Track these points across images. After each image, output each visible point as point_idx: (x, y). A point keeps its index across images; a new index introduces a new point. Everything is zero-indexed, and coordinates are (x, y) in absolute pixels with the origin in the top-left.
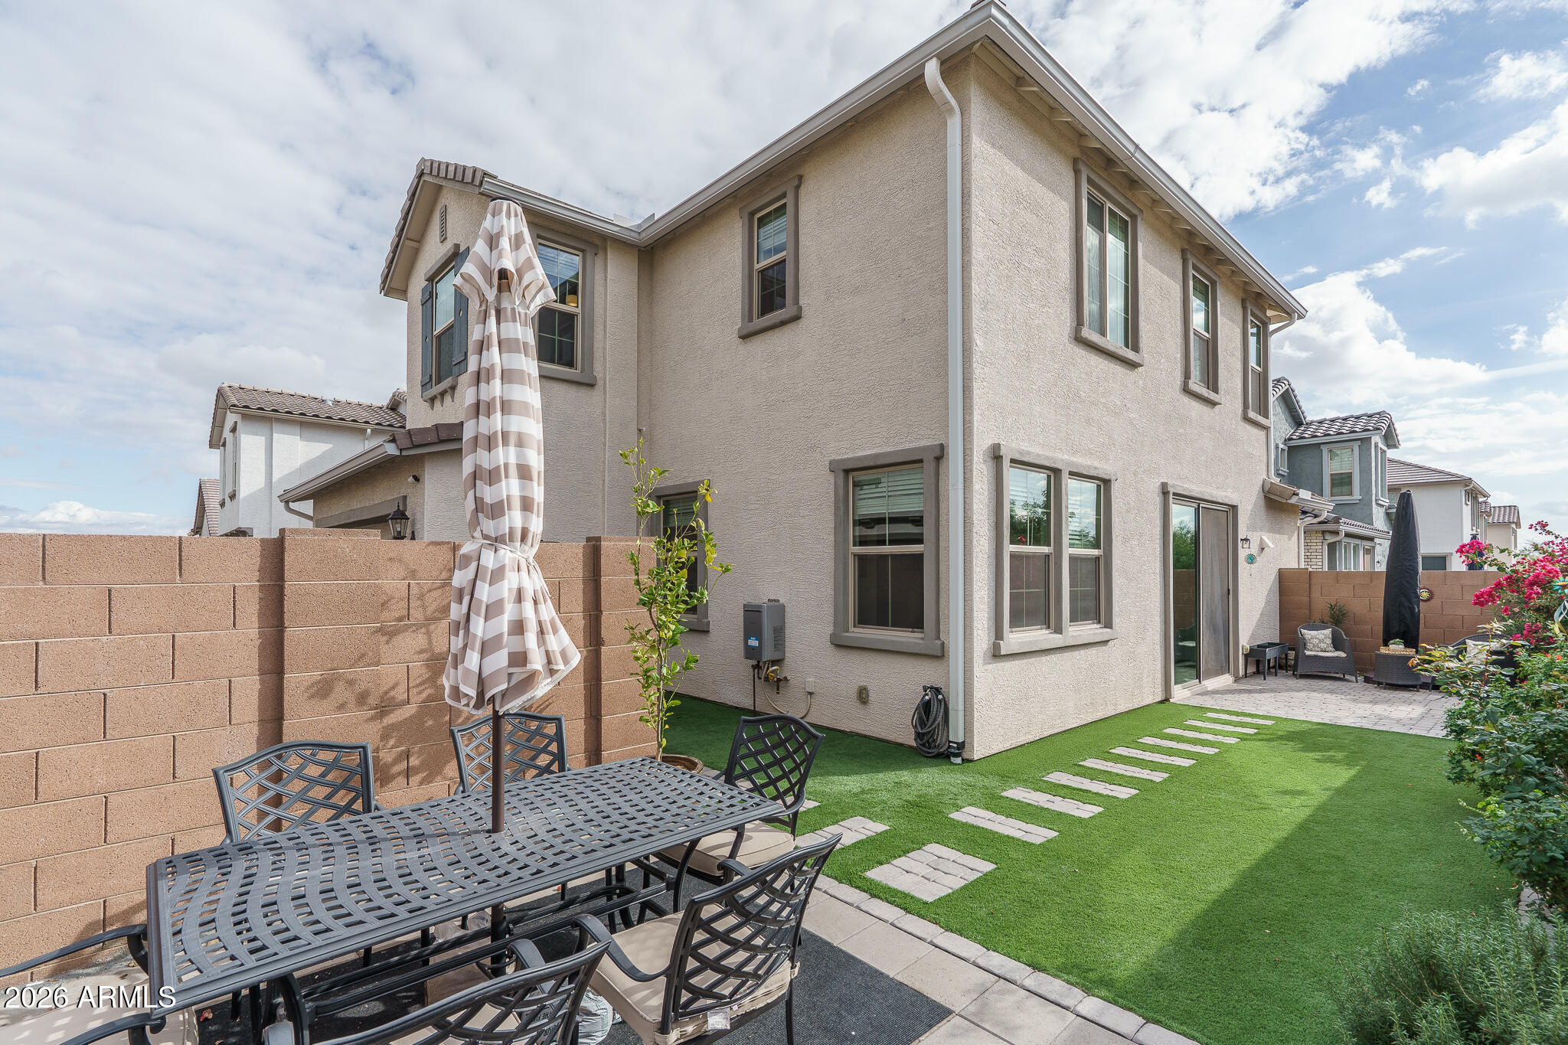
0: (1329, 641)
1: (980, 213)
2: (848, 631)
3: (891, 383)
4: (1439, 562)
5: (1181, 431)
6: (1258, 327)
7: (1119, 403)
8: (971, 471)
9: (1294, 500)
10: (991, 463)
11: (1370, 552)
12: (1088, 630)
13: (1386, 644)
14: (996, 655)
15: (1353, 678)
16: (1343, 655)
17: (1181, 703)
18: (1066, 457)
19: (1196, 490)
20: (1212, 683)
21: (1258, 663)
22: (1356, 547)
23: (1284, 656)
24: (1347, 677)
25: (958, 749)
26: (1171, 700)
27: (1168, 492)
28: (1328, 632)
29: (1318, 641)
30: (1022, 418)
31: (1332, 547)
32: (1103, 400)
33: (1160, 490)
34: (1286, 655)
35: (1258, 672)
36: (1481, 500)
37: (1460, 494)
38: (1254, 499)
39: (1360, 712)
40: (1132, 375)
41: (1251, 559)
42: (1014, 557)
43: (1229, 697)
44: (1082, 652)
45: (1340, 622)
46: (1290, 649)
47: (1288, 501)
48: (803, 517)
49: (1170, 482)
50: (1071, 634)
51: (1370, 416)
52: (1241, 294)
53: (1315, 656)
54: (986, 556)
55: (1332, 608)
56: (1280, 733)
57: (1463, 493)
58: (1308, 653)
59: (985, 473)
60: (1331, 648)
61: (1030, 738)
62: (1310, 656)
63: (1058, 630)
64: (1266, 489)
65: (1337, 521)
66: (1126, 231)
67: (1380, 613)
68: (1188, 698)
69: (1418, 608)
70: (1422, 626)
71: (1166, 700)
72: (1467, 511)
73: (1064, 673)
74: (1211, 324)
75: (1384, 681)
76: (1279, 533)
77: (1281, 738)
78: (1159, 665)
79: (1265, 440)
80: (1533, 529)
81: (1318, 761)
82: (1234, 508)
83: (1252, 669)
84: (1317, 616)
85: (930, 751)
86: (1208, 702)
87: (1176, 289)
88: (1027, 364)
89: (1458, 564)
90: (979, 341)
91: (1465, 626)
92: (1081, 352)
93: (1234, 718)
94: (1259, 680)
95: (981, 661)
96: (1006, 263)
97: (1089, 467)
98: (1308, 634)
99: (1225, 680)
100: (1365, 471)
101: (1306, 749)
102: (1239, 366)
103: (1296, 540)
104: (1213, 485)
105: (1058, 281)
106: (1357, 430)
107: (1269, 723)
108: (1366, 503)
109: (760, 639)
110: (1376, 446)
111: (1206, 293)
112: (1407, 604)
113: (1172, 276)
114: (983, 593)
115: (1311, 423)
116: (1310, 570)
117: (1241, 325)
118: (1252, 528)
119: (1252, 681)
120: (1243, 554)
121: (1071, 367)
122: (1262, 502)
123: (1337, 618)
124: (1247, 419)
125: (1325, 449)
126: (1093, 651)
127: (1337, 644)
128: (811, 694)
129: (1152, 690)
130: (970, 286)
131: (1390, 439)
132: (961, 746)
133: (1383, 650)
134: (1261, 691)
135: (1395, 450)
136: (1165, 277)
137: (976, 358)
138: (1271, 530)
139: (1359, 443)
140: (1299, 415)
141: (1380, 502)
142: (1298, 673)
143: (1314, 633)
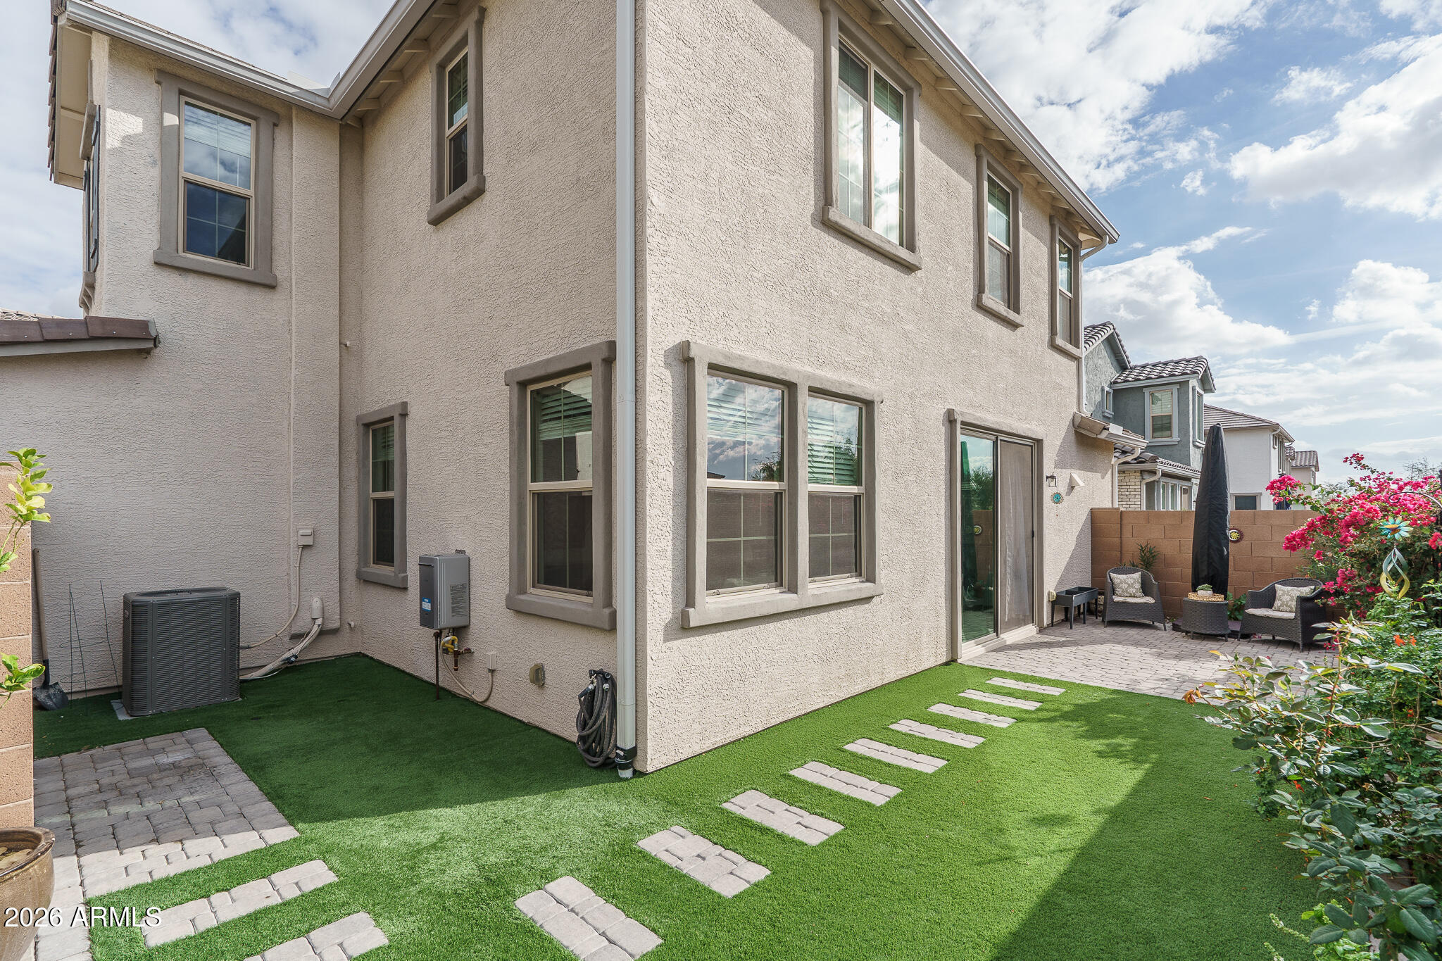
0: (1138, 586)
1: (661, 25)
2: (525, 592)
3: (566, 265)
4: (1248, 502)
5: (973, 352)
6: (1069, 251)
7: (889, 310)
8: (644, 376)
9: (1104, 435)
10: (679, 368)
11: (1186, 491)
12: (842, 585)
13: (1195, 591)
14: (682, 627)
15: (1161, 625)
16: (1151, 600)
17: (971, 663)
18: (809, 369)
19: (990, 419)
20: (1012, 636)
21: (1067, 610)
22: (1174, 487)
23: (1094, 601)
24: (1156, 624)
25: (625, 758)
26: (959, 661)
27: (955, 421)
28: (1138, 576)
29: (1128, 586)
30: (735, 312)
31: (1151, 487)
32: (866, 305)
33: (946, 419)
34: (1096, 600)
35: (1067, 619)
36: (1287, 444)
37: (1268, 438)
38: (1063, 434)
39: (1164, 673)
40: (907, 280)
41: (1057, 498)
42: (713, 494)
43: (1026, 653)
44: (833, 613)
45: (1150, 565)
46: (1100, 594)
47: (1099, 436)
48: (486, 445)
49: (957, 409)
50: (810, 592)
51: (1188, 361)
52: (1049, 210)
53: (1123, 602)
54: (670, 494)
55: (1142, 550)
56: (1066, 708)
57: (1272, 437)
58: (1116, 599)
59: (669, 380)
60: (1140, 594)
61: (747, 730)
62: (1118, 602)
63: (793, 589)
64: (1077, 423)
65: (1154, 460)
66: (899, 105)
67: (1188, 556)
68: (979, 657)
69: (1227, 550)
70: (1231, 568)
71: (952, 661)
72: (1274, 454)
73: (804, 642)
74: (1012, 234)
75: (1192, 630)
76: (1091, 470)
77: (1065, 716)
78: (943, 622)
79: (1075, 371)
80: (1348, 462)
81: (1101, 754)
82: (1039, 442)
83: (1059, 617)
84: (1127, 559)
85: (594, 759)
86: (1000, 662)
87: (967, 188)
88: (743, 243)
89: (1267, 503)
90: (656, 199)
92: (829, 240)
93: (1021, 686)
94: (1065, 630)
95: (660, 636)
96: (708, 102)
97: (840, 383)
98: (1117, 578)
99: (1028, 632)
100: (1183, 413)
101: (1091, 735)
102: (1046, 287)
103: (1110, 480)
104: (1015, 416)
105: (796, 145)
106: (1177, 373)
107: (1056, 692)
108: (1184, 444)
109: (433, 601)
110: (1194, 389)
111: (1006, 201)
112: (1216, 546)
113: (963, 173)
114: (664, 543)
115: (1135, 368)
116: (1122, 509)
117: (1048, 242)
118: (1060, 464)
119: (1058, 630)
120: (1048, 492)
121: (816, 257)
122: (1072, 437)
123: (1148, 561)
124: (1054, 346)
125: (1146, 392)
126: (849, 611)
127: (1146, 590)
128: (492, 671)
129: (934, 651)
130: (643, 123)
131: (1206, 383)
132: (632, 753)
133: (1192, 596)
134: (1063, 645)
135: (1212, 394)
136: (954, 173)
137: (651, 222)
138: (1083, 468)
139: (1178, 386)
140: (1123, 359)
141: (1197, 444)
142: (1107, 620)
143: (1123, 577)
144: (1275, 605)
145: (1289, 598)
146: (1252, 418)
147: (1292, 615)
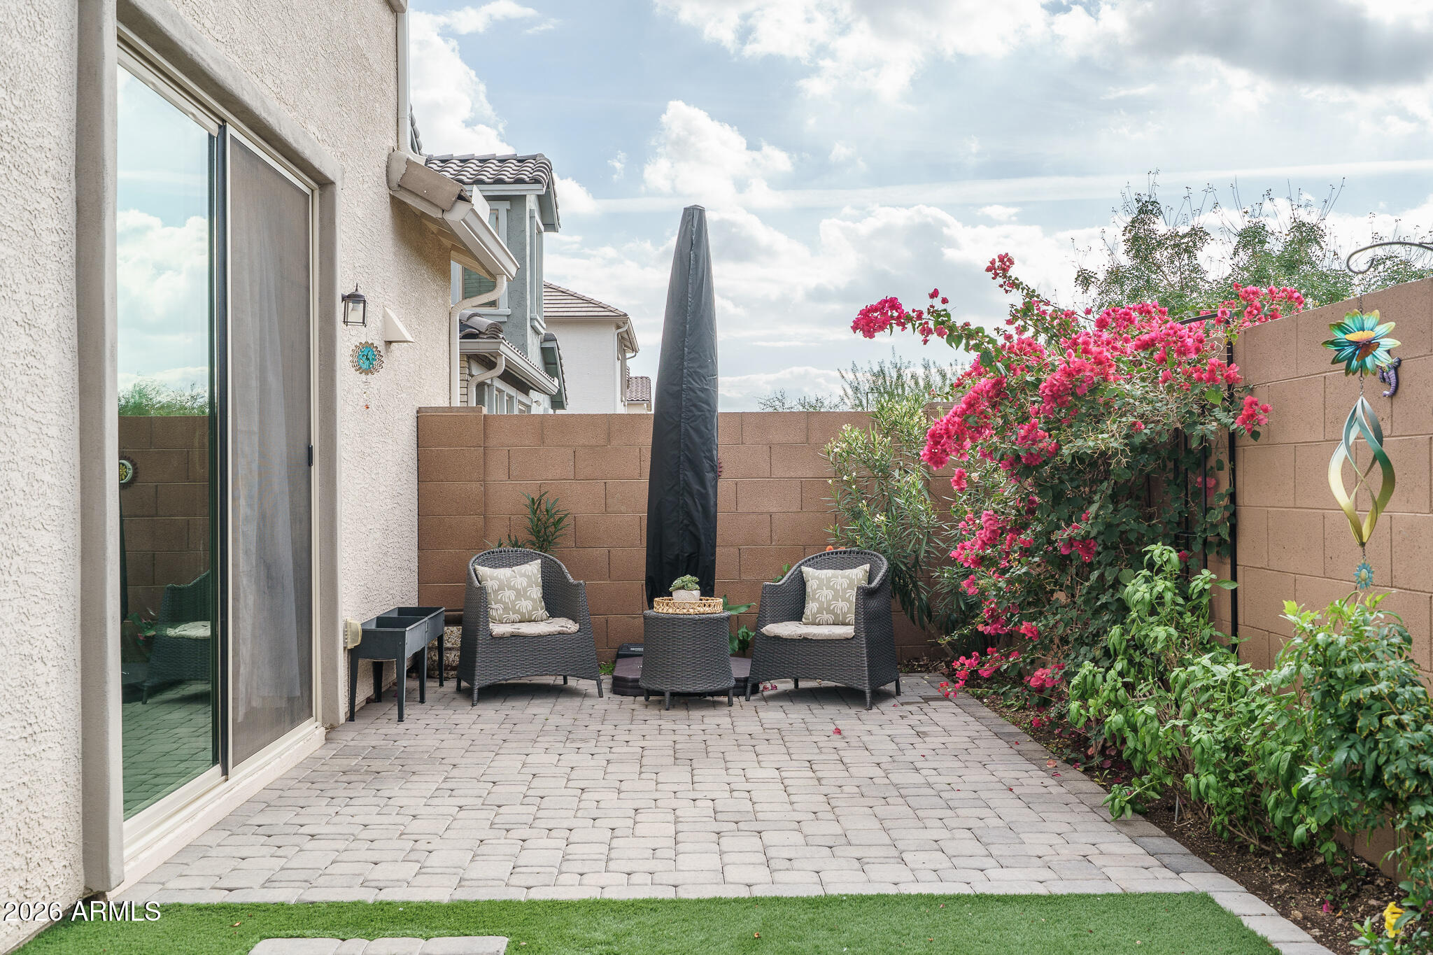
0: (536, 592)
15: (590, 684)
16: (569, 626)
21: (378, 670)
24: (572, 682)
28: (533, 569)
29: (515, 595)
34: (442, 640)
35: (378, 697)
38: (370, 195)
41: (368, 359)
45: (558, 543)
46: (450, 622)
53: (514, 636)
55: (535, 505)
57: (613, 338)
58: (498, 629)
60: (543, 613)
62: (502, 638)
64: (396, 177)
65: (493, 332)
71: (95, 896)
72: (618, 368)
75: (668, 687)
82: (325, 190)
83: (367, 693)
84: (499, 530)
91: (775, 537)
94: (387, 724)
98: (492, 577)
99: (300, 747)
106: (506, 179)
108: (517, 322)
110: (531, 216)
112: (696, 487)
120: (347, 340)
123: (549, 533)
127: (555, 601)
131: (546, 211)
133: (662, 606)
139: (507, 205)
141: (536, 324)
142: (478, 684)
143: (504, 573)
144: (807, 611)
145: (830, 594)
146: (589, 301)
147: (848, 631)
